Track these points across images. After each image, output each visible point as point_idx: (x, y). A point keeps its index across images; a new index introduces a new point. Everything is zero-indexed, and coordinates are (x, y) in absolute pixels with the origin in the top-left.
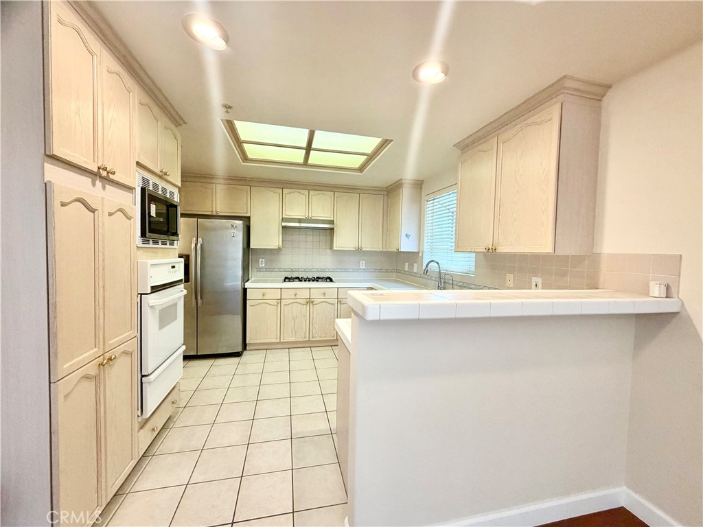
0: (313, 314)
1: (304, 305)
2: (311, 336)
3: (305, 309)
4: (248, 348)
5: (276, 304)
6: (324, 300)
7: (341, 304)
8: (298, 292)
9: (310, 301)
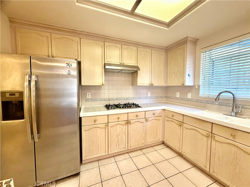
0: (130, 130)
1: (124, 125)
2: (129, 147)
3: (125, 128)
4: (83, 162)
5: (105, 127)
6: (137, 120)
7: (147, 122)
8: (120, 116)
9: (128, 122)
